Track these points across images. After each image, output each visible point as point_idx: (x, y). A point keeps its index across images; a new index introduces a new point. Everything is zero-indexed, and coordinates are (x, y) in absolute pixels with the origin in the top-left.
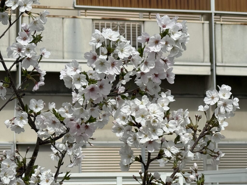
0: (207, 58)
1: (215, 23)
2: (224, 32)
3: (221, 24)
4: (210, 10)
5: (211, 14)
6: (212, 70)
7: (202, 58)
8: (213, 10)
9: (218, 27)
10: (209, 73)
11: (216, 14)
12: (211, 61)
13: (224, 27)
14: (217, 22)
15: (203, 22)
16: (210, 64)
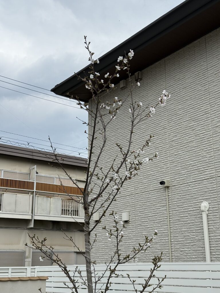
0: (31, 211)
1: (35, 196)
2: (39, 200)
3: (38, 196)
4: (34, 190)
5: (34, 191)
6: (32, 217)
7: (28, 211)
8: (35, 190)
9: (37, 197)
10: (31, 219)
11: (36, 192)
12: (32, 213)
13: (39, 198)
14: (36, 195)
15: (30, 195)
16: (31, 214)
